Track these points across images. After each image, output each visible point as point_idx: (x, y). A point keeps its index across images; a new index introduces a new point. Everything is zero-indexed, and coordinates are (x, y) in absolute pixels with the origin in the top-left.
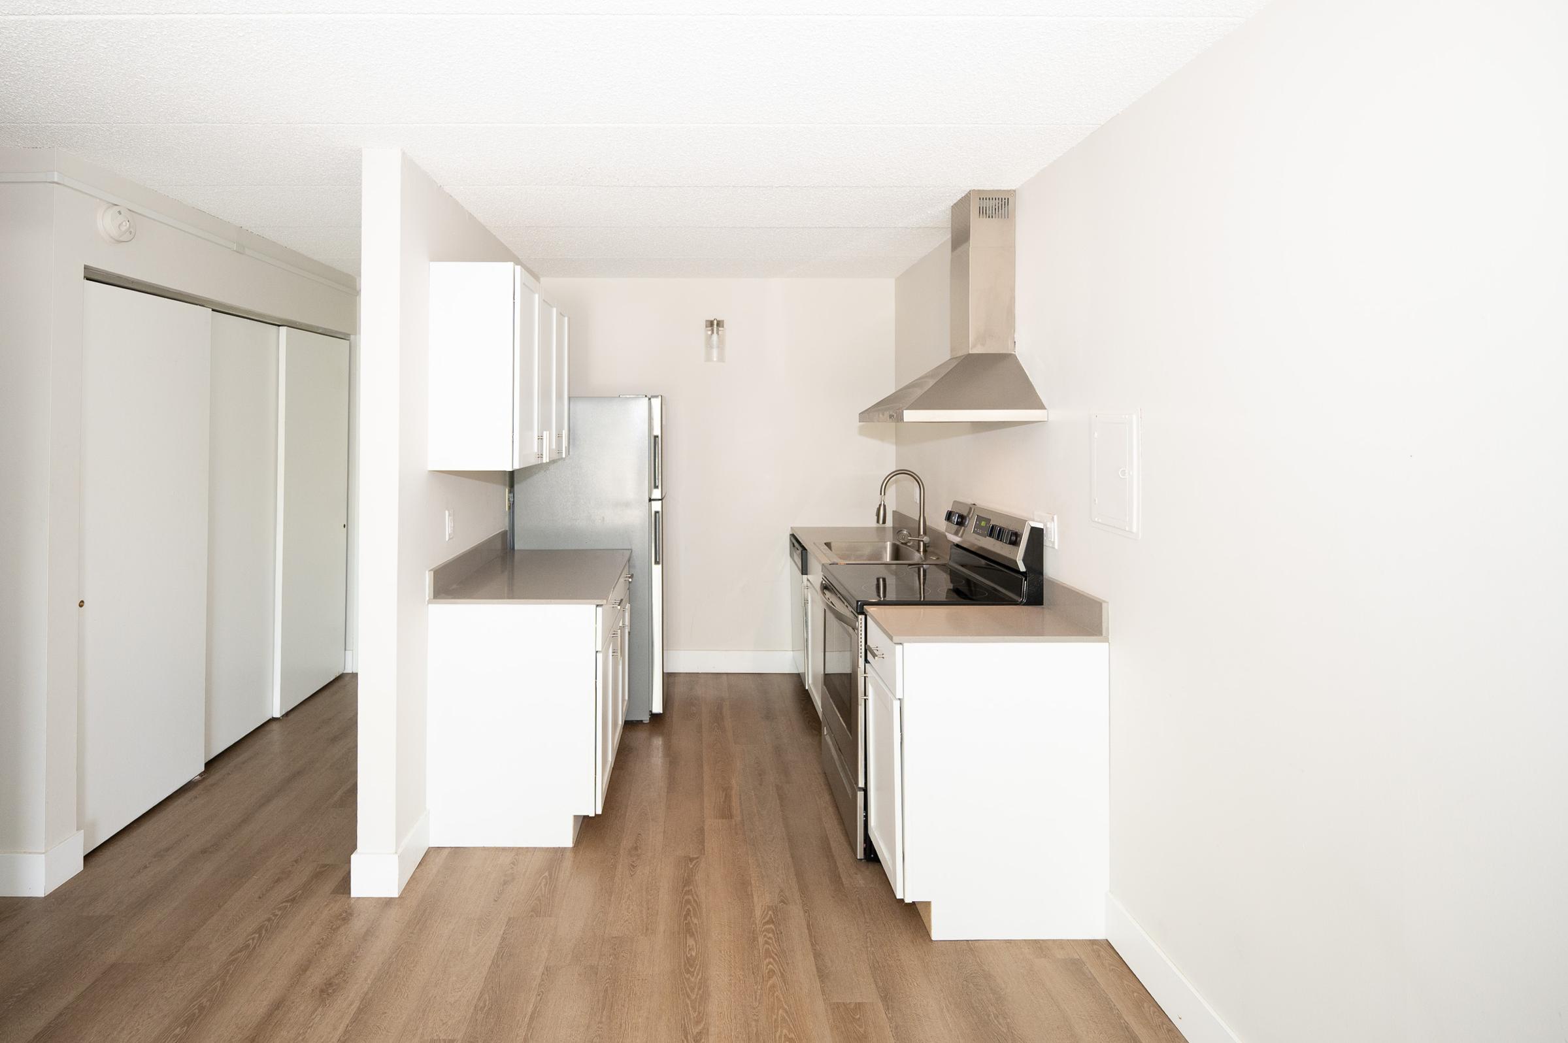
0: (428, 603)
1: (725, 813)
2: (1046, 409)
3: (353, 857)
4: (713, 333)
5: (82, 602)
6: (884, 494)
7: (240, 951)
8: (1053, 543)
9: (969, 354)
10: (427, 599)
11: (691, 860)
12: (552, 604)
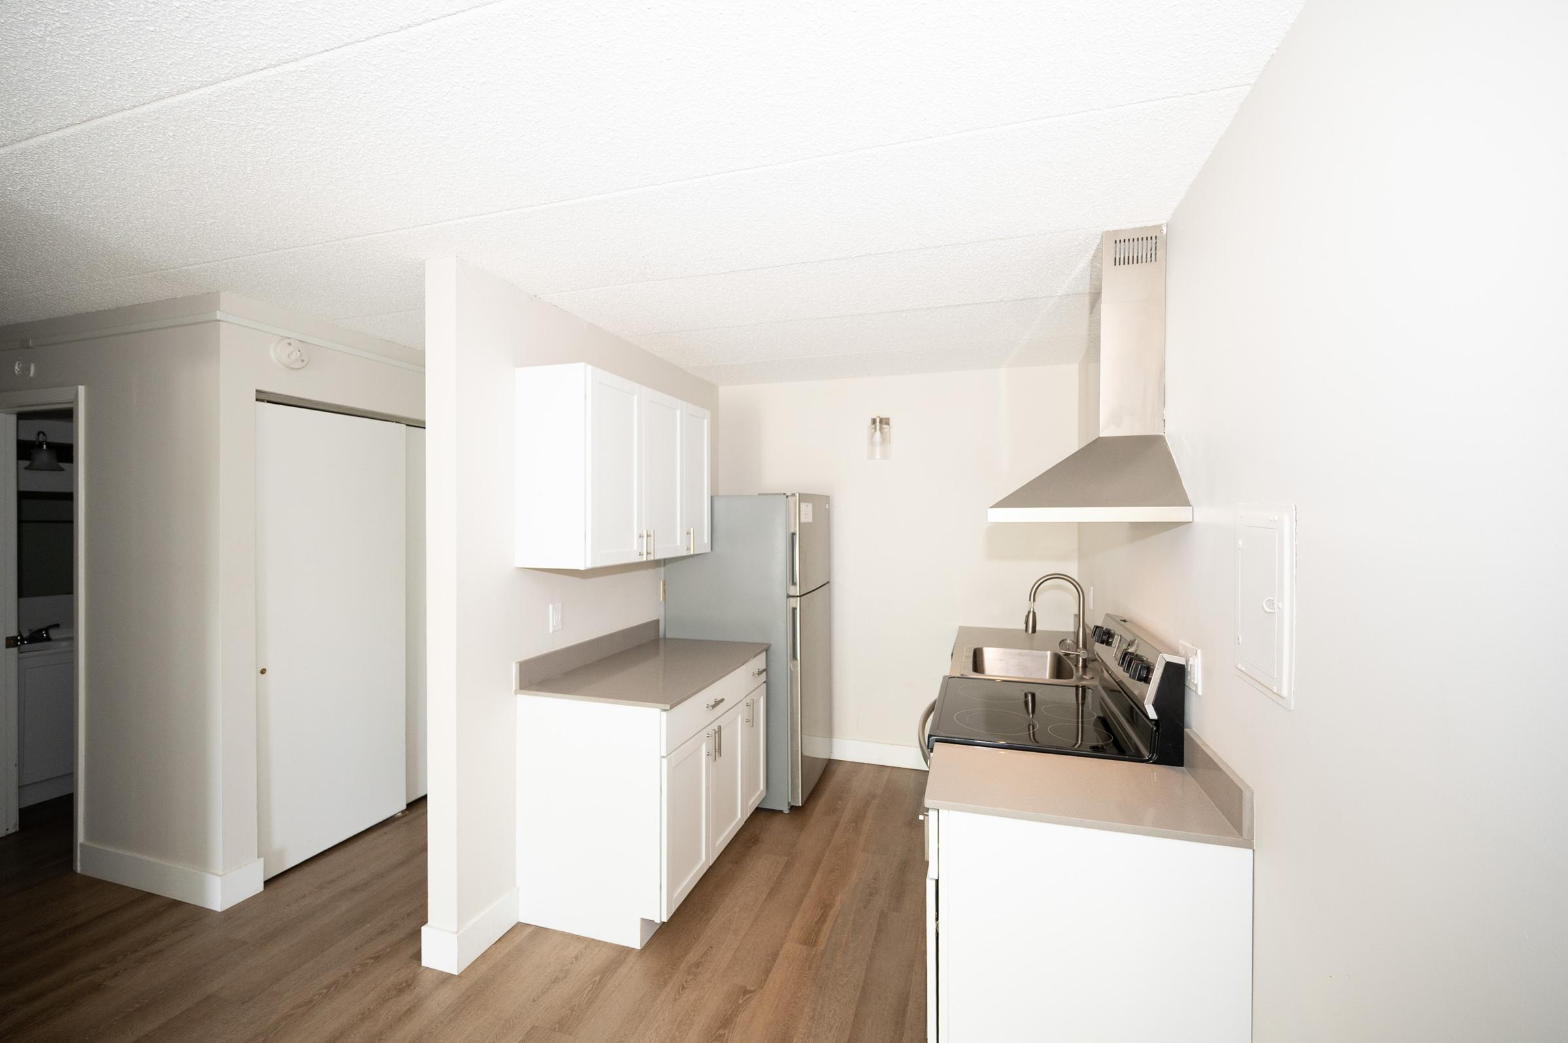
0: (516, 693)
1: (810, 940)
2: (1191, 506)
3: (423, 928)
4: (875, 431)
5: (265, 669)
6: (1034, 600)
7: (301, 1007)
8: (1196, 686)
9: (1099, 438)
10: (514, 689)
11: (746, 992)
12: (620, 704)
